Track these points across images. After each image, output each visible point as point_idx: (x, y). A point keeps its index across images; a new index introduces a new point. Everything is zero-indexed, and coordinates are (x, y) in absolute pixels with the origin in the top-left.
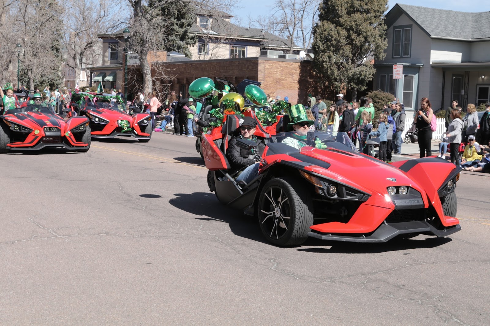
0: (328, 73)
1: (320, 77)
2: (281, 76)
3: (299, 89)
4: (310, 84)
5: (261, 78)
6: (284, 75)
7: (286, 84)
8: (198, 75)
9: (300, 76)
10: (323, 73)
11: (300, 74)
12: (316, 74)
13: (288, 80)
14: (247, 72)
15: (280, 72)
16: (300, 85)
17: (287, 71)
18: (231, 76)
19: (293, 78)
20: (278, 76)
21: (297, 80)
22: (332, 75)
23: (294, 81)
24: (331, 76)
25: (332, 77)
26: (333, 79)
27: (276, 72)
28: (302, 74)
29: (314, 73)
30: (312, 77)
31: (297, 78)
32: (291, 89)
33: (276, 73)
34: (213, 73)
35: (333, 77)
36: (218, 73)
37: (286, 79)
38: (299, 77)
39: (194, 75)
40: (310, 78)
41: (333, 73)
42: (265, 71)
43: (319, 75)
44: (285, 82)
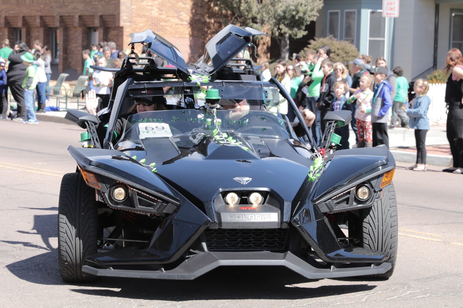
0: (242, 8)
1: (226, 16)
2: (160, 14)
3: (190, 36)
4: (209, 28)
5: (125, 18)
6: (164, 12)
7: (168, 28)
8: (11, 12)
9: (192, 13)
10: (232, 9)
11: (192, 10)
12: (220, 9)
13: (172, 20)
14: (100, 6)
15: (158, 6)
16: (192, 29)
17: (170, 5)
18: (72, 14)
19: (181, 17)
20: (155, 13)
21: (186, 21)
22: (247, 11)
23: (181, 23)
24: (246, 13)
25: (248, 15)
26: (249, 19)
27: (152, 6)
28: (196, 10)
29: (217, 8)
30: (212, 15)
31: (187, 16)
32: (177, 36)
33: (150, 8)
34: (38, 8)
35: (250, 16)
36: (46, 8)
37: (168, 18)
38: (191, 15)
39: (3, 12)
40: (209, 17)
41: (249, 8)
42: (132, 5)
43: (224, 12)
44: (166, 24)
